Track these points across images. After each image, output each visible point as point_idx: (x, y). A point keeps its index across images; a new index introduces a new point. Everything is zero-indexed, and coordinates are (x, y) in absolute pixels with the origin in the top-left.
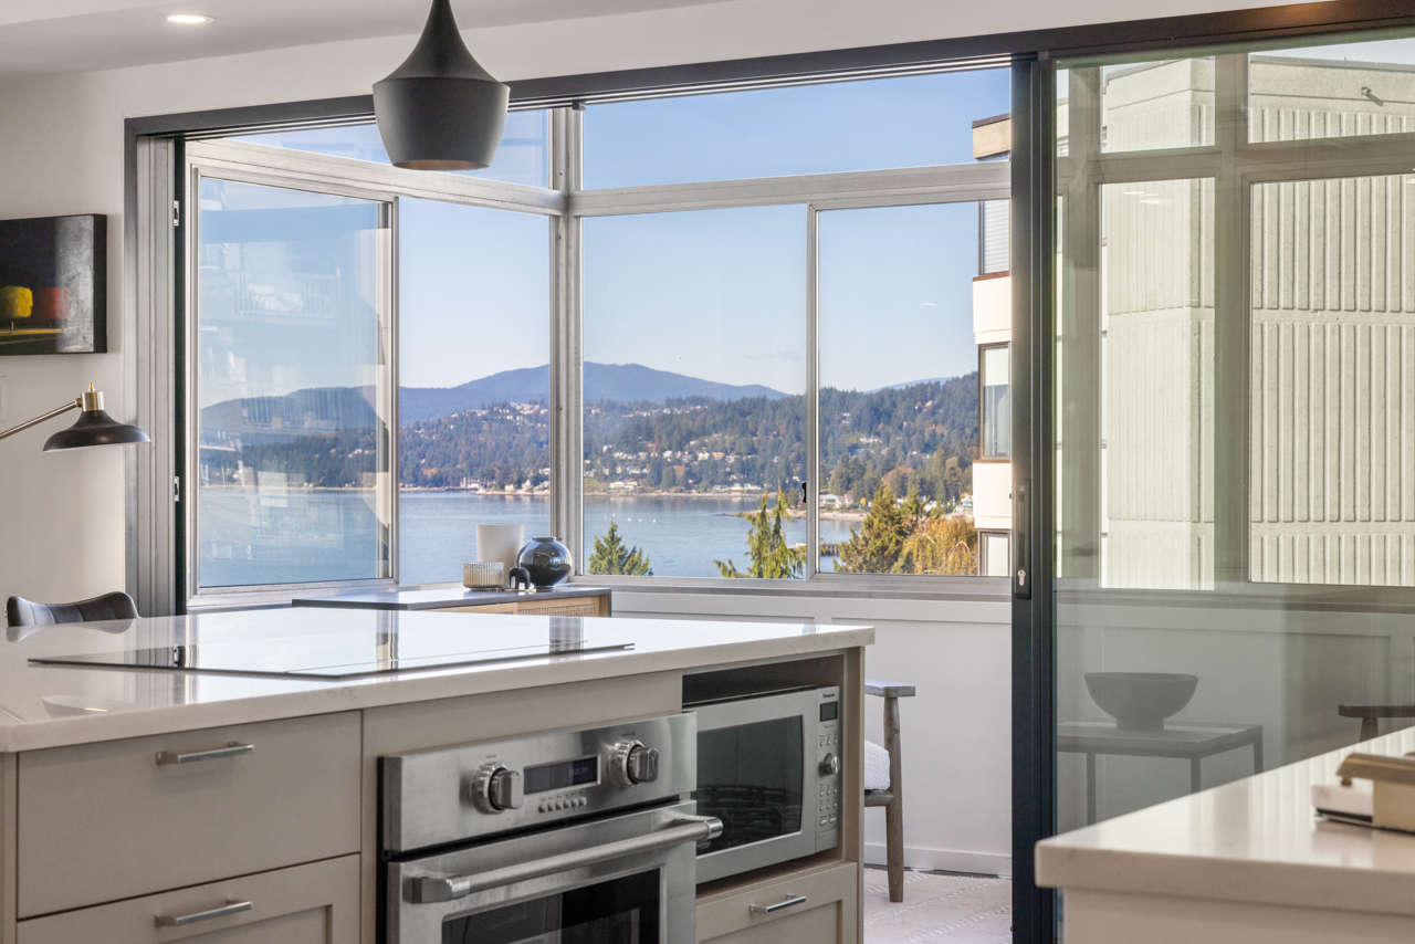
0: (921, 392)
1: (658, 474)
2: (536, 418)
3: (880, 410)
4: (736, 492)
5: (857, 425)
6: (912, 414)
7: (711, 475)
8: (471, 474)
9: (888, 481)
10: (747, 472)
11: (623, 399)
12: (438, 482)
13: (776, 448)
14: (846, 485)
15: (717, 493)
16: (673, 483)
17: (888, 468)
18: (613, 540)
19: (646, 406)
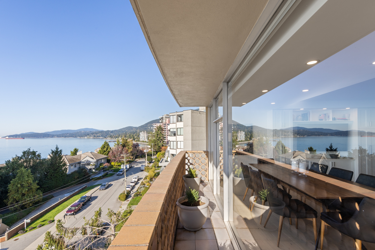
0: (115, 131)
1: (95, 136)
2: (84, 132)
3: (112, 132)
4: (101, 137)
5: (111, 133)
6: (115, 132)
7: (99, 136)
8: (78, 136)
9: (113, 137)
10: (102, 136)
11: (91, 131)
12: (75, 137)
13: (104, 134)
14: (110, 137)
15: (99, 138)
16: (96, 137)
17: (113, 136)
18: (106, 141)
19: (93, 131)
